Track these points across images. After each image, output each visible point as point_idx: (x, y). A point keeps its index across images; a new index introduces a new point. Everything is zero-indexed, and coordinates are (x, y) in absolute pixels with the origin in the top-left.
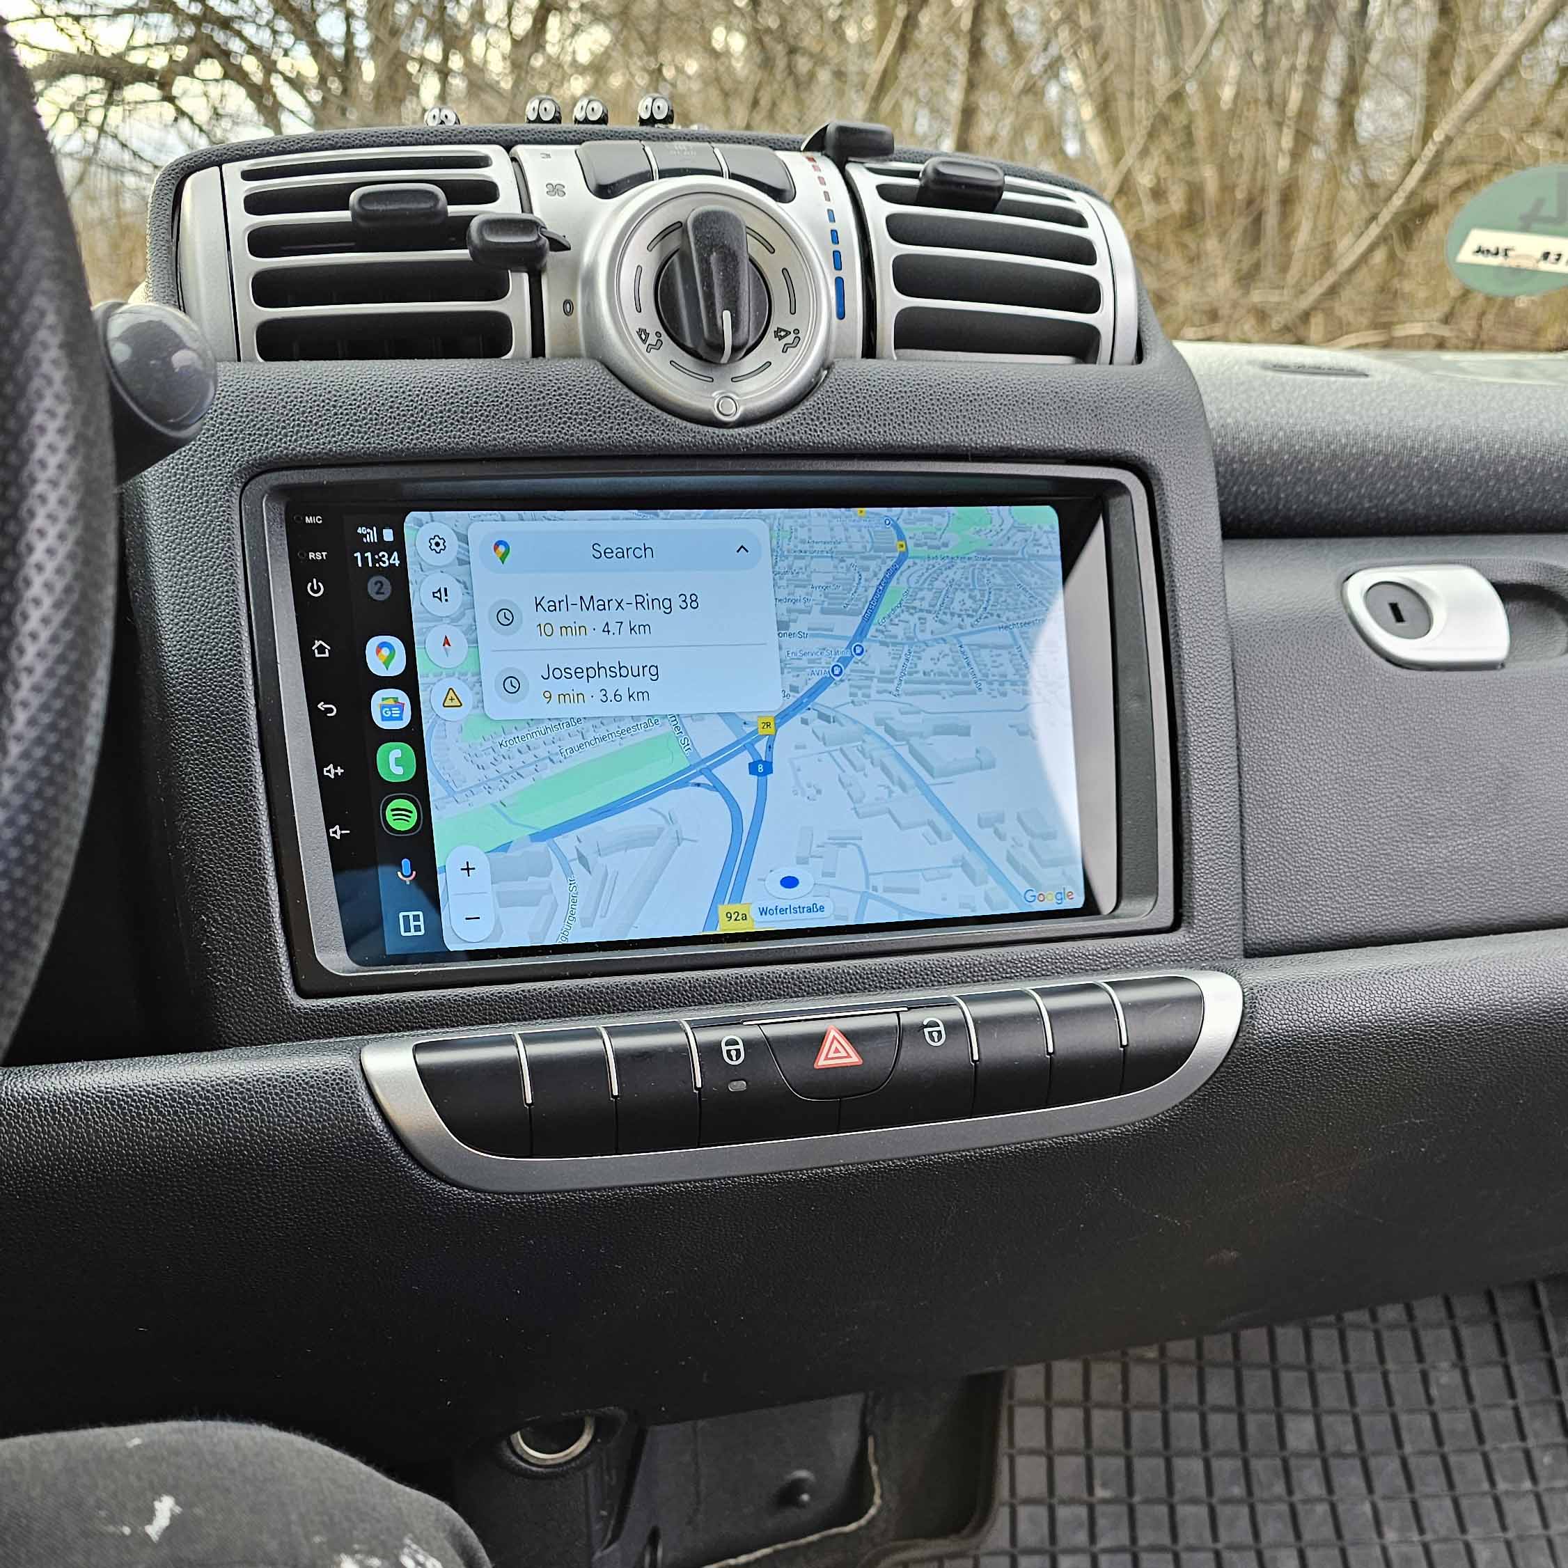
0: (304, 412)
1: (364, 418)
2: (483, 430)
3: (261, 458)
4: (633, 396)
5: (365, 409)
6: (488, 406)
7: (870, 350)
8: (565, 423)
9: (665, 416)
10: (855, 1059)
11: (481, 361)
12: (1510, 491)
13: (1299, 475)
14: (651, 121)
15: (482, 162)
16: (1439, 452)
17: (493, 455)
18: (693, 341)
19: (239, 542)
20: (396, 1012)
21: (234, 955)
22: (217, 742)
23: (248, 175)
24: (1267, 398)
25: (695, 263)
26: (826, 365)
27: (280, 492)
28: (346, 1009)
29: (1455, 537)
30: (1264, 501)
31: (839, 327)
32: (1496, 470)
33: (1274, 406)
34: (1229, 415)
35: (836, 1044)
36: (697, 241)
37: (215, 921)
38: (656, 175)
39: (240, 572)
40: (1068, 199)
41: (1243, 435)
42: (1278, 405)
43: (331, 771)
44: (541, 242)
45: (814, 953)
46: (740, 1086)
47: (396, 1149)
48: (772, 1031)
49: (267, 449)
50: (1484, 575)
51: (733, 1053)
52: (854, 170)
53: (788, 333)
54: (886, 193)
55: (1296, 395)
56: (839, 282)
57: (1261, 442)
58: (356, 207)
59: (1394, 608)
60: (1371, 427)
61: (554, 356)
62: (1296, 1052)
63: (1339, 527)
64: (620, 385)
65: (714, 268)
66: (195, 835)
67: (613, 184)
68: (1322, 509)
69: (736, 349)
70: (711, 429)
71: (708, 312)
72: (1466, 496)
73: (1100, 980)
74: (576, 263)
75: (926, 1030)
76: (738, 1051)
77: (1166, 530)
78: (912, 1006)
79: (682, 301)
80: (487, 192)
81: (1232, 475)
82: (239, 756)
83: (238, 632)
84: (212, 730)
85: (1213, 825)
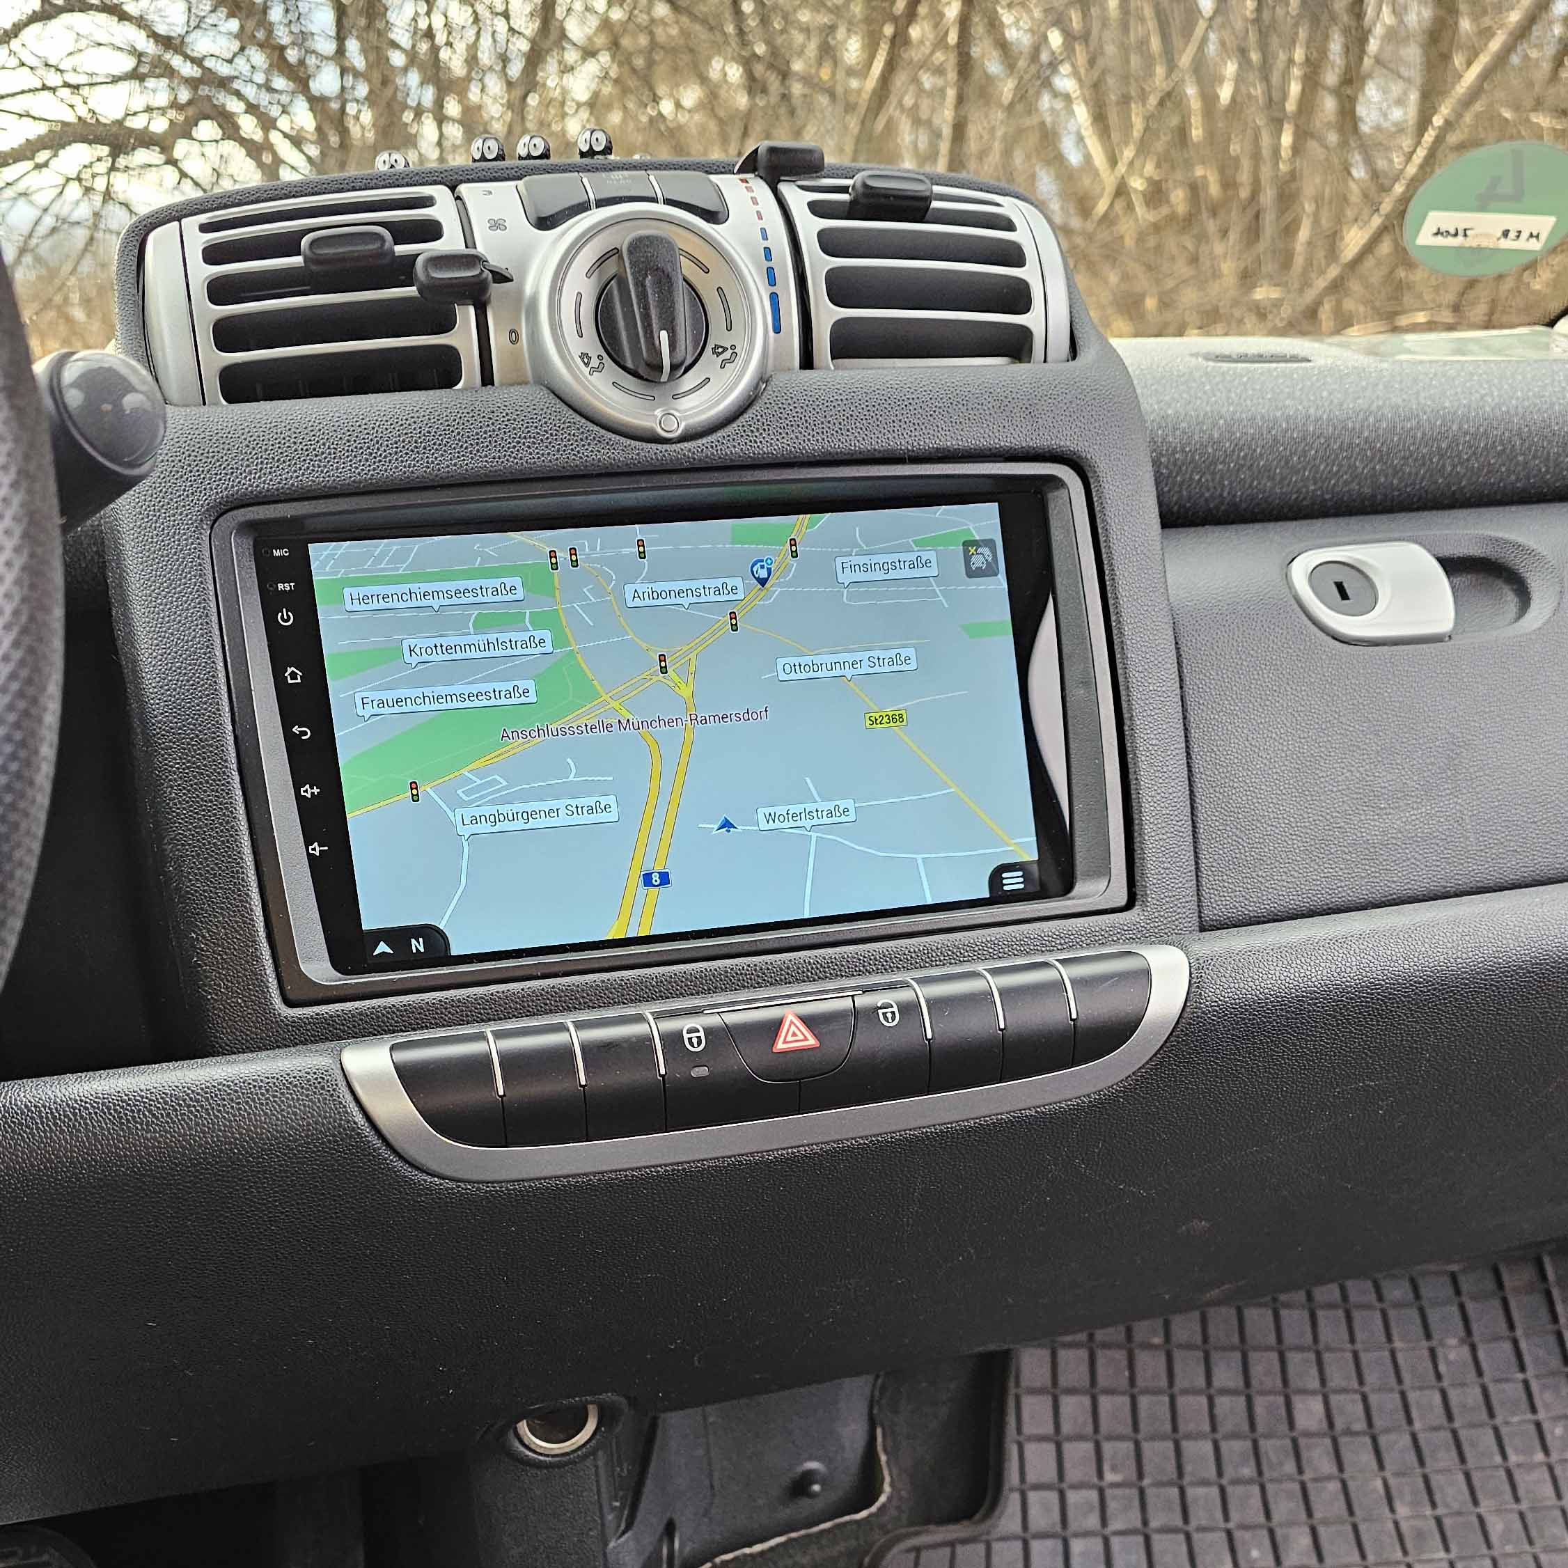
0: (266, 450)
1: (323, 453)
2: (436, 458)
3: (227, 497)
4: (578, 418)
5: (324, 444)
6: (440, 435)
7: (807, 362)
8: (514, 447)
9: (610, 435)
10: (812, 1041)
11: (431, 392)
12: (1454, 466)
13: (1241, 462)
14: (591, 153)
15: (427, 202)
16: (1381, 432)
17: (447, 482)
18: (633, 361)
19: (211, 577)
20: (378, 1017)
21: (223, 968)
22: (198, 767)
23: (204, 228)
24: (1208, 387)
25: (631, 286)
26: (763, 379)
27: (249, 527)
28: (331, 1016)
29: (1403, 514)
30: (1208, 490)
31: (775, 340)
32: (1439, 448)
33: (1215, 396)
34: (1169, 405)
35: (793, 1028)
36: (632, 264)
37: (204, 937)
38: (593, 204)
39: (213, 605)
40: (998, 205)
41: (1184, 425)
42: (1218, 394)
43: (308, 791)
44: (484, 276)
45: (776, 945)
46: (702, 1071)
47: (378, 1143)
48: (731, 1019)
49: (233, 487)
50: (1429, 551)
51: (695, 1041)
52: (787, 189)
53: (725, 349)
54: (817, 209)
55: (1236, 383)
56: (774, 298)
57: (1201, 431)
58: (308, 252)
59: (1340, 587)
60: (1312, 411)
61: (502, 385)
62: (1244, 1019)
63: (1285, 510)
64: (565, 408)
65: (650, 291)
66: (181, 856)
67: (552, 216)
68: (1267, 494)
69: (674, 367)
70: (654, 446)
71: (645, 333)
72: (1410, 474)
73: (1051, 958)
74: (520, 292)
75: (880, 1012)
76: (699, 1038)
77: (1104, 521)
78: (866, 990)
79: (621, 324)
80: (431, 231)
81: (1175, 465)
82: (219, 780)
83: (213, 662)
84: (193, 757)
85: (1162, 805)
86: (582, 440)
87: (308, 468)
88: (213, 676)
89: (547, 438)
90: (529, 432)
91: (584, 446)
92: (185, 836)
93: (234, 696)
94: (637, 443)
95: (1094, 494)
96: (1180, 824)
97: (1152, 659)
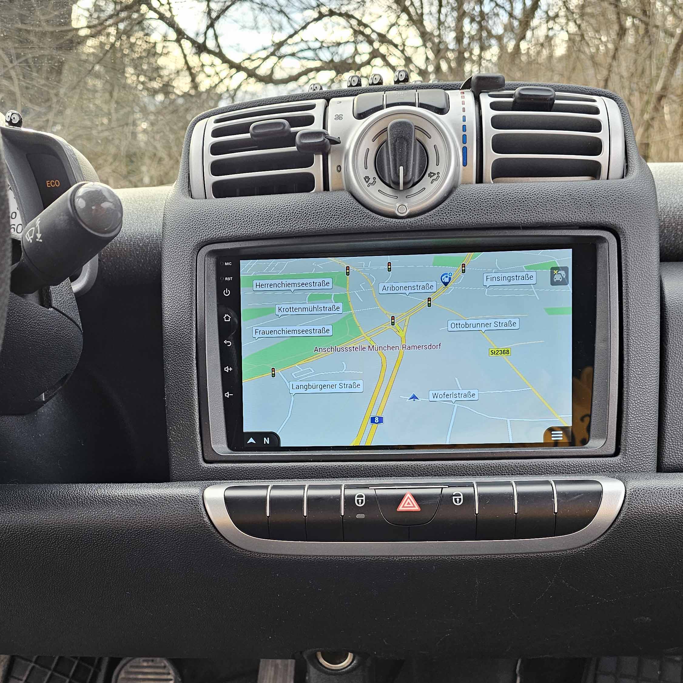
0: (224, 219)
1: (247, 221)
2: (294, 224)
3: (205, 239)
4: (360, 206)
5: (248, 217)
6: (298, 214)
7: (479, 180)
8: (329, 219)
9: (373, 214)
10: (417, 508)
15: (312, 107)
17: (297, 235)
18: (388, 180)
19: (195, 273)
23: (216, 121)
31: (464, 170)
35: (409, 500)
36: (392, 135)
37: (174, 429)
38: (385, 107)
40: (592, 101)
43: (227, 369)
44: (326, 141)
46: (362, 516)
47: (213, 531)
48: (380, 492)
49: (208, 235)
51: (360, 501)
52: (482, 96)
53: (434, 174)
54: (493, 106)
56: (465, 150)
58: (252, 131)
61: (333, 190)
64: (355, 201)
65: (397, 148)
67: (364, 113)
69: (405, 183)
70: (394, 220)
71: (394, 167)
73: (550, 479)
74: (343, 148)
75: (454, 498)
76: (362, 500)
78: (450, 485)
82: (187, 362)
83: (191, 311)
84: (178, 351)
85: (640, 405)
86: (360, 217)
87: (240, 227)
88: (190, 317)
89: (345, 216)
90: (337, 213)
91: (361, 219)
92: (172, 385)
93: (198, 326)
94: (386, 218)
95: (622, 246)
96: (650, 415)
97: (644, 331)
